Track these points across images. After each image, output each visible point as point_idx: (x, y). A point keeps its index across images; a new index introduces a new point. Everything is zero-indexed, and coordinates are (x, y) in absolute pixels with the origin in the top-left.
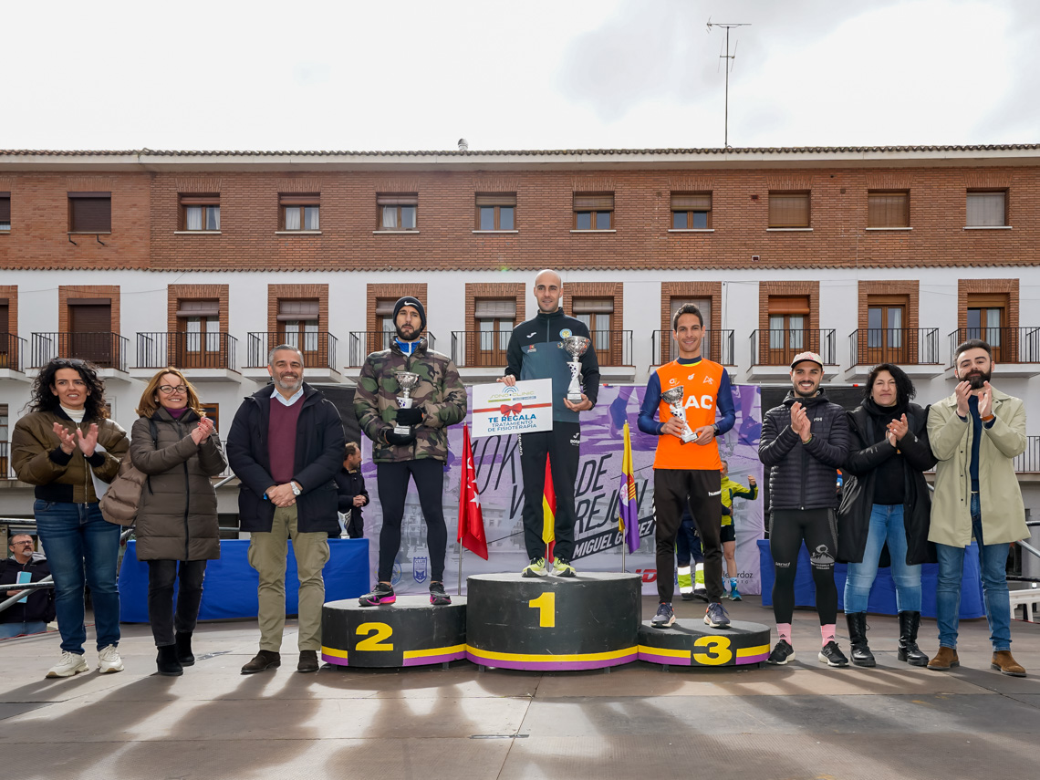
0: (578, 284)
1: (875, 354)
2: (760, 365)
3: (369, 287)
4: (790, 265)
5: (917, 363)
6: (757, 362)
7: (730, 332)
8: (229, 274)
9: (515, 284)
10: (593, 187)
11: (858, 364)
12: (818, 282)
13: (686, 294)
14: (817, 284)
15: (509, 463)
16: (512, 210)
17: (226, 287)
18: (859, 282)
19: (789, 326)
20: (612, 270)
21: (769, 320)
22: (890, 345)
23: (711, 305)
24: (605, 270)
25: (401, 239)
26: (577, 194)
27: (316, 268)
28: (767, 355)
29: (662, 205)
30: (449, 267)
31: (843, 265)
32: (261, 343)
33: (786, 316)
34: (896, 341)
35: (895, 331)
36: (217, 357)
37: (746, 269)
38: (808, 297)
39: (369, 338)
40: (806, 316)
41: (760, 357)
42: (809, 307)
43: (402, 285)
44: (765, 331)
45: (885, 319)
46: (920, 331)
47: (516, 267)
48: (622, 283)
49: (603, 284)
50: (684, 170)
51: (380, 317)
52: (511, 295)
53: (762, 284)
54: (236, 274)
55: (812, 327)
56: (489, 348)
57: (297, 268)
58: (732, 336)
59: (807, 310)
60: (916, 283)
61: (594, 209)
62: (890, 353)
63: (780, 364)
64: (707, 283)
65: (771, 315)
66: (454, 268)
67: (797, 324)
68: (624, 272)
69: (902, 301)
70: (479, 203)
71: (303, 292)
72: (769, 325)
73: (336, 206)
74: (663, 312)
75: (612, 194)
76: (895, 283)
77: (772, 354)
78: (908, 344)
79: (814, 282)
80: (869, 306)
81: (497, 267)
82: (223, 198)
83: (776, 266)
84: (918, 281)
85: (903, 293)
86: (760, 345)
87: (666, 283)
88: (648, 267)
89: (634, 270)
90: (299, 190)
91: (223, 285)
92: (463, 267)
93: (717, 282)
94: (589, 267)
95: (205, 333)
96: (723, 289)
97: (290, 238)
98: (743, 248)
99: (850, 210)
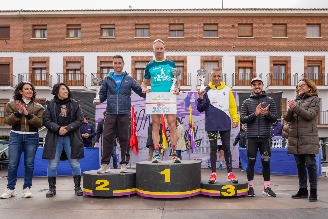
0: (171, 56)
1: (276, 82)
2: (236, 85)
3: (98, 57)
4: (246, 50)
5: (290, 85)
6: (234, 85)
8: (49, 53)
9: (149, 56)
10: (176, 22)
11: (270, 85)
12: (256, 56)
13: (209, 60)
14: (255, 57)
15: (148, 120)
16: (148, 30)
17: (48, 58)
18: (270, 56)
19: (245, 72)
20: (183, 51)
21: (238, 69)
22: (281, 79)
23: (218, 64)
24: (181, 51)
25: (109, 40)
26: (171, 24)
27: (79, 51)
28: (238, 82)
29: (200, 28)
30: (126, 50)
31: (264, 50)
32: (60, 77)
33: (245, 68)
34: (283, 77)
35: (283, 74)
36: (45, 82)
37: (230, 51)
38: (252, 62)
39: (97, 75)
40: (251, 68)
41: (235, 83)
42: (252, 65)
43: (109, 57)
44: (237, 73)
45: (279, 69)
46: (291, 74)
47: (149, 50)
48: (187, 56)
49: (180, 56)
50: (208, 16)
51: (102, 68)
52: (148, 60)
53: (236, 57)
54: (52, 53)
55: (254, 72)
56: (140, 79)
57: (73, 51)
58: (225, 75)
59: (252, 66)
60: (290, 57)
61: (177, 29)
62: (281, 82)
63: (242, 85)
64: (217, 56)
65: (239, 68)
66: (128, 50)
67: (248, 71)
68: (187, 52)
69: (285, 63)
70: (136, 28)
71: (75, 59)
72: (238, 71)
73: (87, 29)
74: (201, 66)
75: (183, 24)
76: (282, 57)
77: (240, 82)
78: (287, 78)
79: (254, 56)
80: (273, 65)
81: (143, 50)
82: (48, 27)
83: (241, 50)
84: (290, 56)
85: (285, 60)
86: (235, 78)
87: (202, 56)
88: (196, 50)
89: (191, 51)
90: (74, 23)
91: (48, 57)
92: (131, 50)
93: (220, 56)
94: (175, 50)
95: (42, 74)
96: (222, 58)
97: (71, 40)
98: (229, 44)
99: (266, 31)
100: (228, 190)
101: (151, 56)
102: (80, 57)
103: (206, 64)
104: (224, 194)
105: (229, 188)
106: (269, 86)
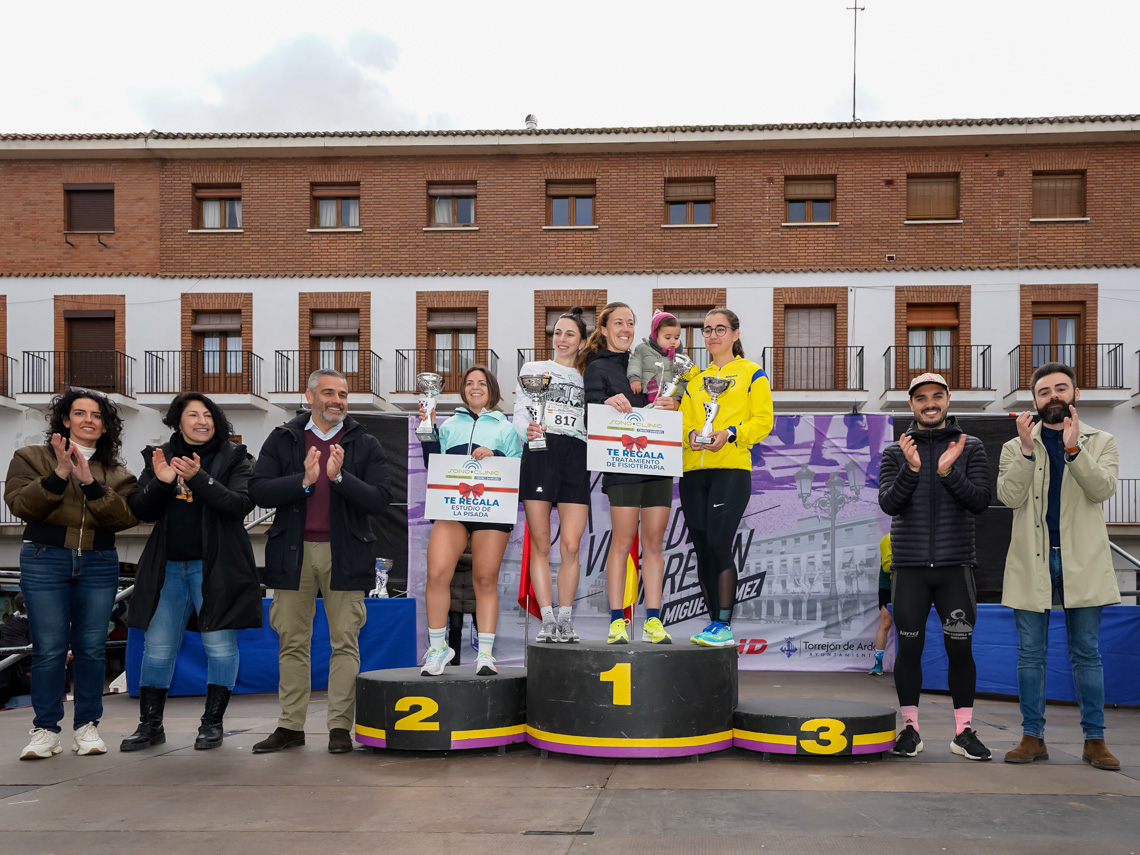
0: (671, 291)
2: (896, 389)
3: (420, 295)
4: (933, 266)
5: (1095, 388)
6: (893, 386)
7: (859, 349)
8: (252, 281)
9: (595, 292)
10: (689, 173)
11: (1020, 389)
12: (969, 287)
13: (805, 302)
14: (967, 289)
16: (590, 200)
17: (249, 296)
18: (1022, 286)
19: (932, 341)
20: (713, 273)
21: (907, 335)
23: (836, 316)
24: (704, 273)
25: (457, 236)
26: (670, 181)
27: (355, 272)
28: (903, 375)
29: (774, 194)
30: (514, 271)
31: (1001, 265)
32: (290, 364)
33: (929, 329)
34: (1069, 359)
35: (1067, 347)
36: (239, 380)
37: (878, 271)
38: (955, 306)
39: (419, 357)
40: (954, 329)
41: (896, 380)
42: (958, 317)
43: (458, 293)
44: (902, 348)
45: (1054, 334)
46: (1099, 347)
47: (596, 271)
48: (725, 290)
49: (702, 291)
50: (801, 150)
51: (433, 332)
52: (590, 304)
53: (899, 290)
54: (261, 281)
55: (962, 343)
57: (333, 273)
58: (861, 354)
59: (955, 322)
60: (1094, 288)
61: (691, 198)
64: (830, 289)
65: (910, 328)
66: (521, 271)
67: (943, 338)
68: (727, 275)
69: (1076, 309)
70: (550, 193)
71: (340, 302)
72: (907, 340)
73: (379, 197)
74: (775, 324)
75: (712, 180)
76: (1067, 288)
78: (1084, 363)
79: (964, 287)
80: (1034, 316)
81: (573, 270)
82: (245, 190)
83: (916, 268)
84: (1096, 285)
85: (1077, 299)
86: (896, 365)
87: (779, 289)
88: (757, 268)
89: (740, 273)
90: (335, 179)
91: (245, 294)
92: (532, 271)
93: (843, 288)
94: (685, 270)
95: (226, 352)
96: (851, 296)
97: (324, 237)
98: (876, 246)
99: (1010, 196)
100: (823, 736)
101: (600, 291)
102: (358, 294)
103: (793, 315)
104: (810, 746)
105: (826, 729)
106: (1018, 392)
